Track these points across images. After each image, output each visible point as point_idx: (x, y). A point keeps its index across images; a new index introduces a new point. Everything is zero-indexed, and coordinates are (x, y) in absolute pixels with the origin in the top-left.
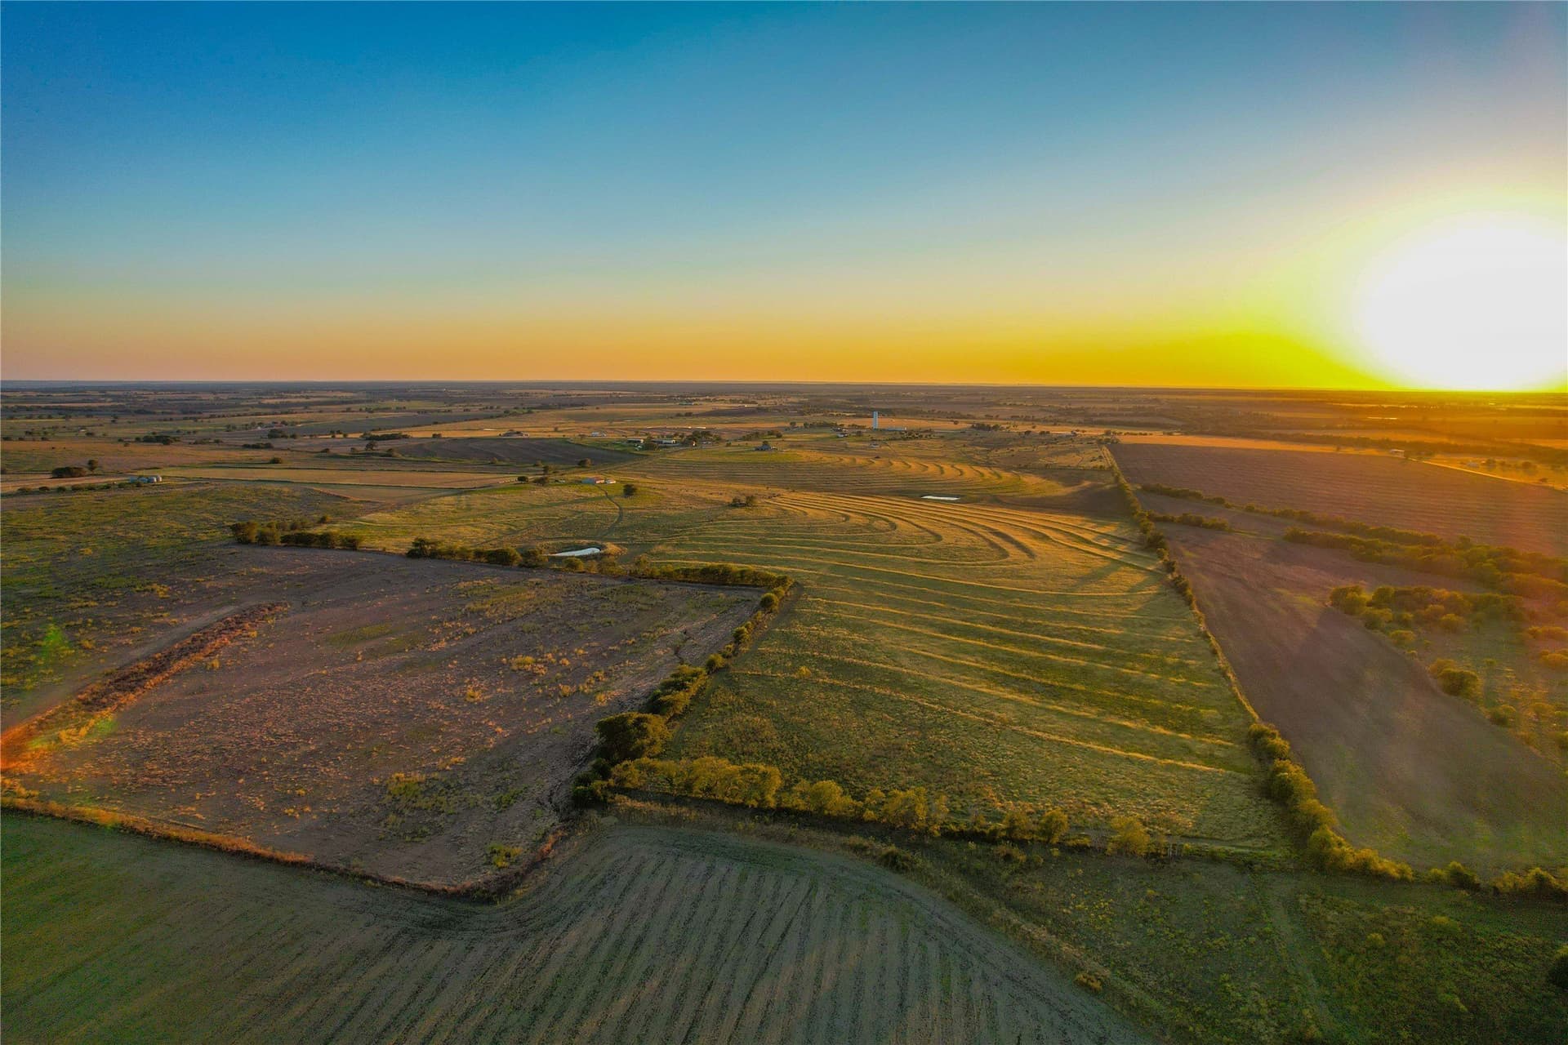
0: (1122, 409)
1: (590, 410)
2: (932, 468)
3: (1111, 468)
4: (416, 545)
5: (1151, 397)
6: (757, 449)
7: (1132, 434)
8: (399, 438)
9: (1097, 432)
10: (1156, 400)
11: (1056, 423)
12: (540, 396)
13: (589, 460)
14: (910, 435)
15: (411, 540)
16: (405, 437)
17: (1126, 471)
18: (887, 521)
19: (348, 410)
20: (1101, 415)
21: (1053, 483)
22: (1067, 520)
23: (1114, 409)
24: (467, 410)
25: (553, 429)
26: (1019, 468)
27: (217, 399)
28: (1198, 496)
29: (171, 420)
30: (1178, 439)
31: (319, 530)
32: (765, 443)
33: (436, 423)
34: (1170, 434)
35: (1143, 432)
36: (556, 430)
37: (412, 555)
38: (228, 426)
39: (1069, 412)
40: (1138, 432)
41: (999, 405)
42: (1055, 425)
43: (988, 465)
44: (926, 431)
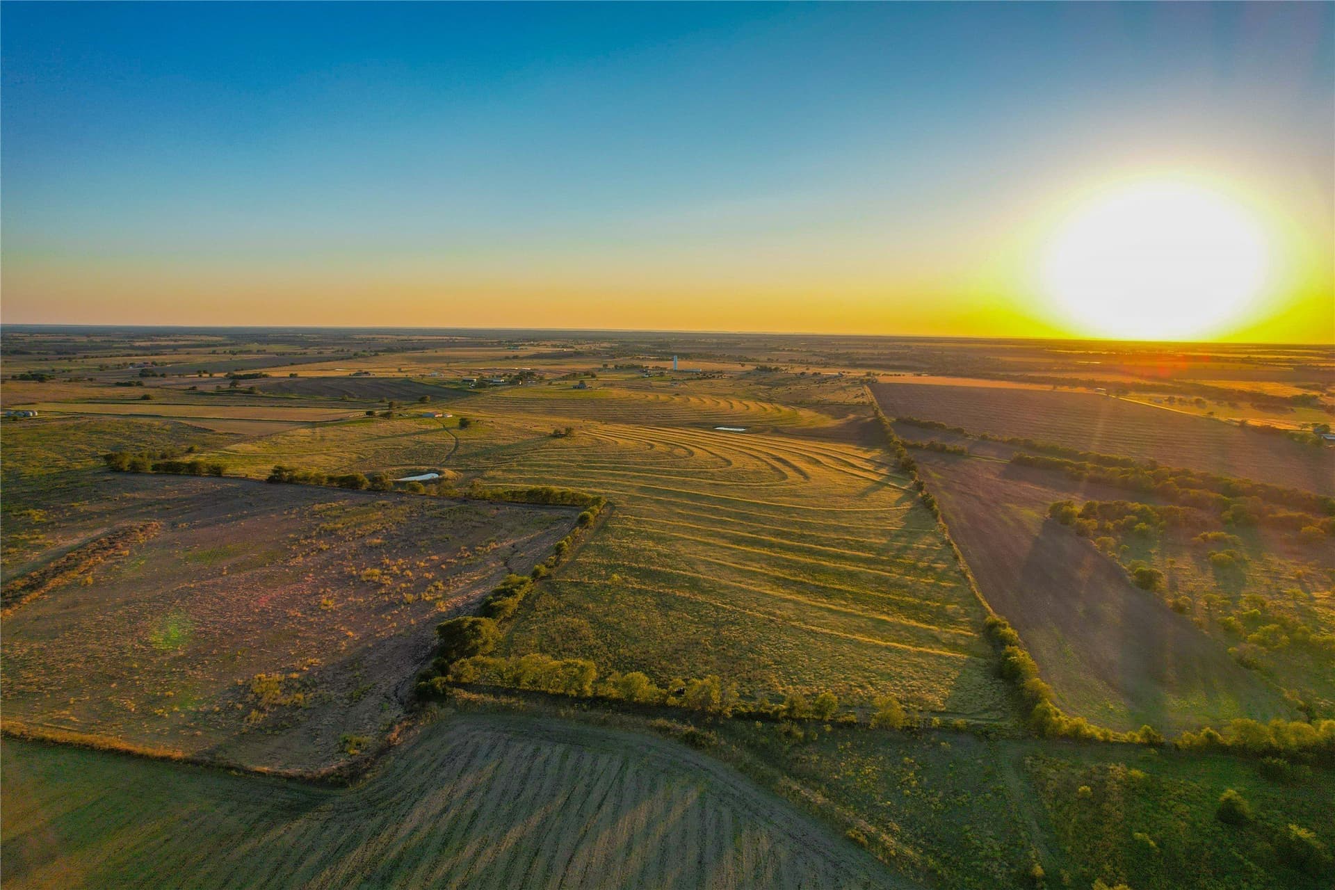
0: (881, 354)
1: (430, 353)
2: (723, 404)
3: (871, 403)
4: (275, 472)
5: (904, 344)
6: (575, 388)
7: (888, 375)
8: (260, 377)
9: (860, 373)
10: (909, 347)
11: (826, 365)
12: (386, 341)
13: (429, 397)
14: (705, 375)
15: (271, 467)
16: (265, 376)
17: (884, 407)
18: (686, 449)
19: (214, 352)
20: (863, 359)
21: (824, 416)
22: (835, 447)
23: (873, 354)
24: (321, 353)
25: (397, 370)
26: (796, 404)
27: (92, 341)
28: (942, 427)
29: (46, 360)
30: (926, 380)
31: (188, 459)
32: (582, 382)
33: (292, 364)
34: (919, 375)
35: (897, 373)
36: (400, 371)
37: (271, 480)
38: (101, 366)
39: (837, 357)
40: (893, 373)
41: (779, 350)
42: (825, 367)
43: (770, 401)
44: (718, 372)
